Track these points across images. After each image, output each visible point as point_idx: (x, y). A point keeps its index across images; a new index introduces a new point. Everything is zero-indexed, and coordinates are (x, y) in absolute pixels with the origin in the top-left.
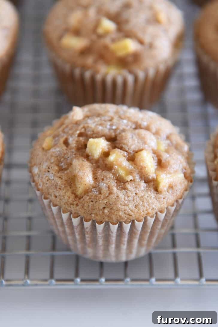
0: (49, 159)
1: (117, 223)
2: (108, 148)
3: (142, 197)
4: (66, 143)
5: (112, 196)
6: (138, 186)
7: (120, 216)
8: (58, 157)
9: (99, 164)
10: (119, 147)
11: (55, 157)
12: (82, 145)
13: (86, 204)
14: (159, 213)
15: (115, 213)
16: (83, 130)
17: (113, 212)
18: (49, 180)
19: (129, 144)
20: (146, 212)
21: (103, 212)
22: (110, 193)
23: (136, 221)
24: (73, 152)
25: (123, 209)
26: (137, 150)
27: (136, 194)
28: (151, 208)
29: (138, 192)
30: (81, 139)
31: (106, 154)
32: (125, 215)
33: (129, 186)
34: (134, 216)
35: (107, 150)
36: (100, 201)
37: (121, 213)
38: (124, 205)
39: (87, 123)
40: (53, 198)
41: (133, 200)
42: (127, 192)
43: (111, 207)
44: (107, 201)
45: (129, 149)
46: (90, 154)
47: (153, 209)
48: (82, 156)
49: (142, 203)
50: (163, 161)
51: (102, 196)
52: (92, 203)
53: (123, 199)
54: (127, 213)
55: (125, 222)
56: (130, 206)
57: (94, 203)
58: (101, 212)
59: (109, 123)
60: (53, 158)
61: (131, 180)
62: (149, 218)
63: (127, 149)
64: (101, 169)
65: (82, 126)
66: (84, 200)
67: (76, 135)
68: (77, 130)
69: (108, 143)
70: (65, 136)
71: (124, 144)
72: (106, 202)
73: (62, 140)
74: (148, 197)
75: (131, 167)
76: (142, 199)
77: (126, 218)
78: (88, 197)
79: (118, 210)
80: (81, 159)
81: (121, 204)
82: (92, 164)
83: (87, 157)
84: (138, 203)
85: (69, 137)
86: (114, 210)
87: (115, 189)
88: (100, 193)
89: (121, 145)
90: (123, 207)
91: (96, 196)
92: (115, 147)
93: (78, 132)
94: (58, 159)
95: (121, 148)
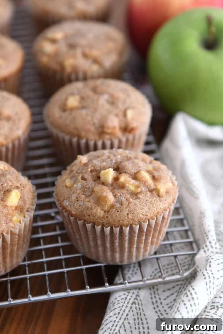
0: (75, 192)
1: (138, 224)
2: (116, 175)
3: (151, 202)
4: (83, 179)
5: (131, 205)
6: (146, 195)
7: (140, 217)
8: (82, 189)
9: (114, 186)
10: (124, 172)
11: (79, 189)
12: (96, 177)
13: (114, 215)
14: (164, 212)
15: (137, 216)
16: (92, 168)
17: (135, 215)
18: (81, 206)
19: (130, 169)
20: (157, 212)
21: (128, 218)
22: (129, 203)
23: (151, 220)
24: (91, 183)
25: (141, 212)
26: (136, 172)
27: (146, 200)
28: (159, 208)
29: (147, 199)
30: (94, 173)
31: (116, 179)
32: (143, 216)
33: (140, 196)
34: (149, 216)
35: (115, 176)
36: (123, 210)
37: (140, 215)
38: (141, 209)
39: (93, 163)
40: (87, 217)
41: (146, 205)
42: (140, 200)
43: (133, 213)
44: (129, 208)
45: (131, 172)
46: (104, 181)
47: (161, 209)
48: (99, 184)
49: (152, 206)
50: (156, 176)
51: (124, 206)
52: (118, 213)
53: (139, 205)
54: (145, 214)
55: (143, 222)
56: (145, 209)
57: (120, 212)
58: (126, 217)
59: (109, 160)
60: (78, 190)
61: (140, 192)
62: (158, 216)
63: (130, 172)
64: (117, 189)
65: (90, 166)
66: (111, 212)
67: (89, 172)
68: (88, 169)
69: (114, 171)
70: (81, 175)
71: (126, 169)
72: (128, 210)
73: (80, 178)
74: (154, 201)
75: (137, 183)
76: (151, 203)
77: (144, 219)
78: (114, 210)
79: (138, 214)
80: (100, 186)
81: (139, 209)
82: (109, 187)
83: (103, 184)
84: (150, 206)
85: (84, 174)
86: (135, 214)
87: (131, 200)
88: (122, 205)
89: (124, 171)
90: (141, 211)
91: (120, 207)
92: (120, 173)
93: (89, 170)
94: (82, 191)
95: (125, 173)
